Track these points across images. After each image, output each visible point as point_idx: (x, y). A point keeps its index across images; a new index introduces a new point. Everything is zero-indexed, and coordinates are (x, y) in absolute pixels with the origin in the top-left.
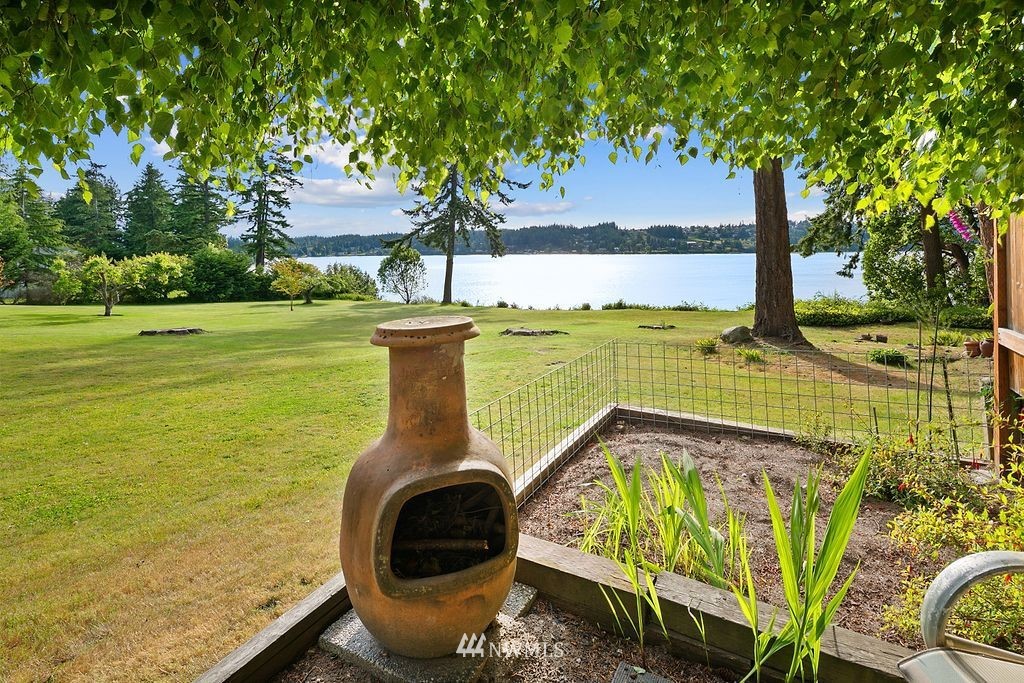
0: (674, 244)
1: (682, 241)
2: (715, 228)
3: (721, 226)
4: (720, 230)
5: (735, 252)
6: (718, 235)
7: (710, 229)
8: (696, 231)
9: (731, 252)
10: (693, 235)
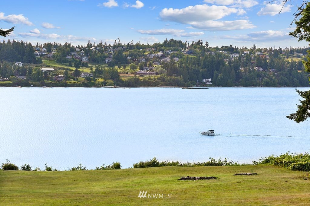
0: (22, 72)
1: (34, 67)
2: (81, 48)
3: (89, 46)
4: (88, 51)
5: (110, 85)
6: (85, 59)
7: (73, 49)
8: (54, 52)
9: (104, 85)
10: (49, 58)
